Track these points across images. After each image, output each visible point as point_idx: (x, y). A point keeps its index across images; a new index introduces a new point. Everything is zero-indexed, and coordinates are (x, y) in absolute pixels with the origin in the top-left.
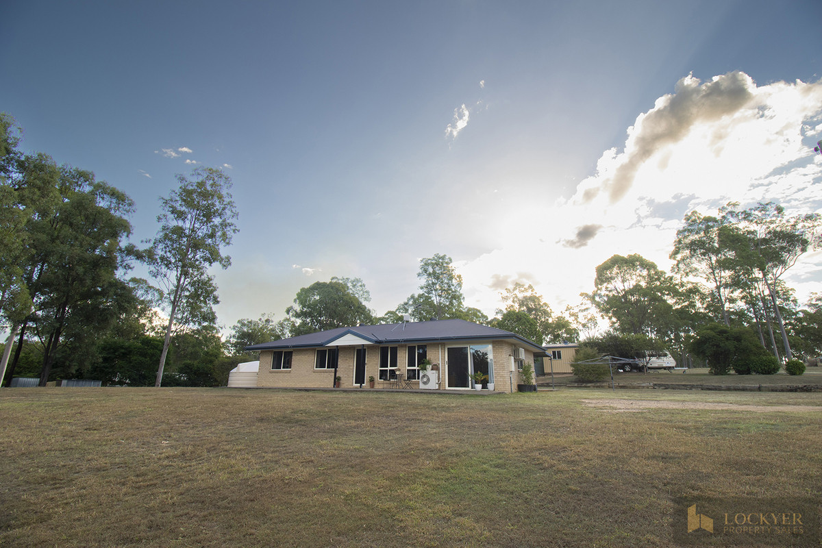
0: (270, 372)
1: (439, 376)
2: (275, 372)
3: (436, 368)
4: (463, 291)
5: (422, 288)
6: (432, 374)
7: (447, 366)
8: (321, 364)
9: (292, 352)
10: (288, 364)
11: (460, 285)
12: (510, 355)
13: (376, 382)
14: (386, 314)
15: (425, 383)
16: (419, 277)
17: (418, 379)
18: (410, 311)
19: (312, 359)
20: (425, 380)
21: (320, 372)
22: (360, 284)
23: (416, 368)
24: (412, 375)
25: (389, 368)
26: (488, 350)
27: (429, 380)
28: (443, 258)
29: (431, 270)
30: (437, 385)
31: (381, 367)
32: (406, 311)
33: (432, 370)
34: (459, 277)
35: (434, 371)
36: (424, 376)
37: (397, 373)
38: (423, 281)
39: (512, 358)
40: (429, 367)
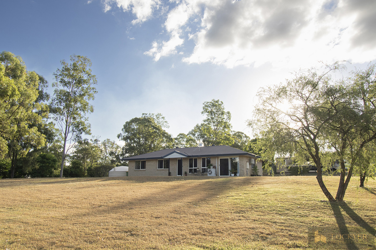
0: (135, 171)
1: (216, 170)
2: (137, 171)
3: (215, 167)
4: (231, 122)
5: (204, 121)
6: (213, 170)
7: (219, 167)
8: (160, 166)
9: (145, 161)
10: (143, 167)
11: (229, 118)
12: (247, 162)
13: (188, 174)
14: (178, 136)
15: (210, 174)
16: (203, 114)
17: (207, 172)
18: (196, 135)
19: (156, 164)
20: (210, 172)
21: (161, 170)
22: (162, 117)
23: (206, 168)
24: (204, 171)
25: (194, 168)
26: (237, 160)
27: (211, 172)
28: (217, 102)
29: (209, 109)
30: (215, 175)
31: (189, 168)
32: (194, 135)
33: (213, 168)
34: (228, 113)
35: (214, 169)
36: (209, 171)
37: (198, 170)
38: (205, 116)
39: (248, 163)
40: (212, 167)
